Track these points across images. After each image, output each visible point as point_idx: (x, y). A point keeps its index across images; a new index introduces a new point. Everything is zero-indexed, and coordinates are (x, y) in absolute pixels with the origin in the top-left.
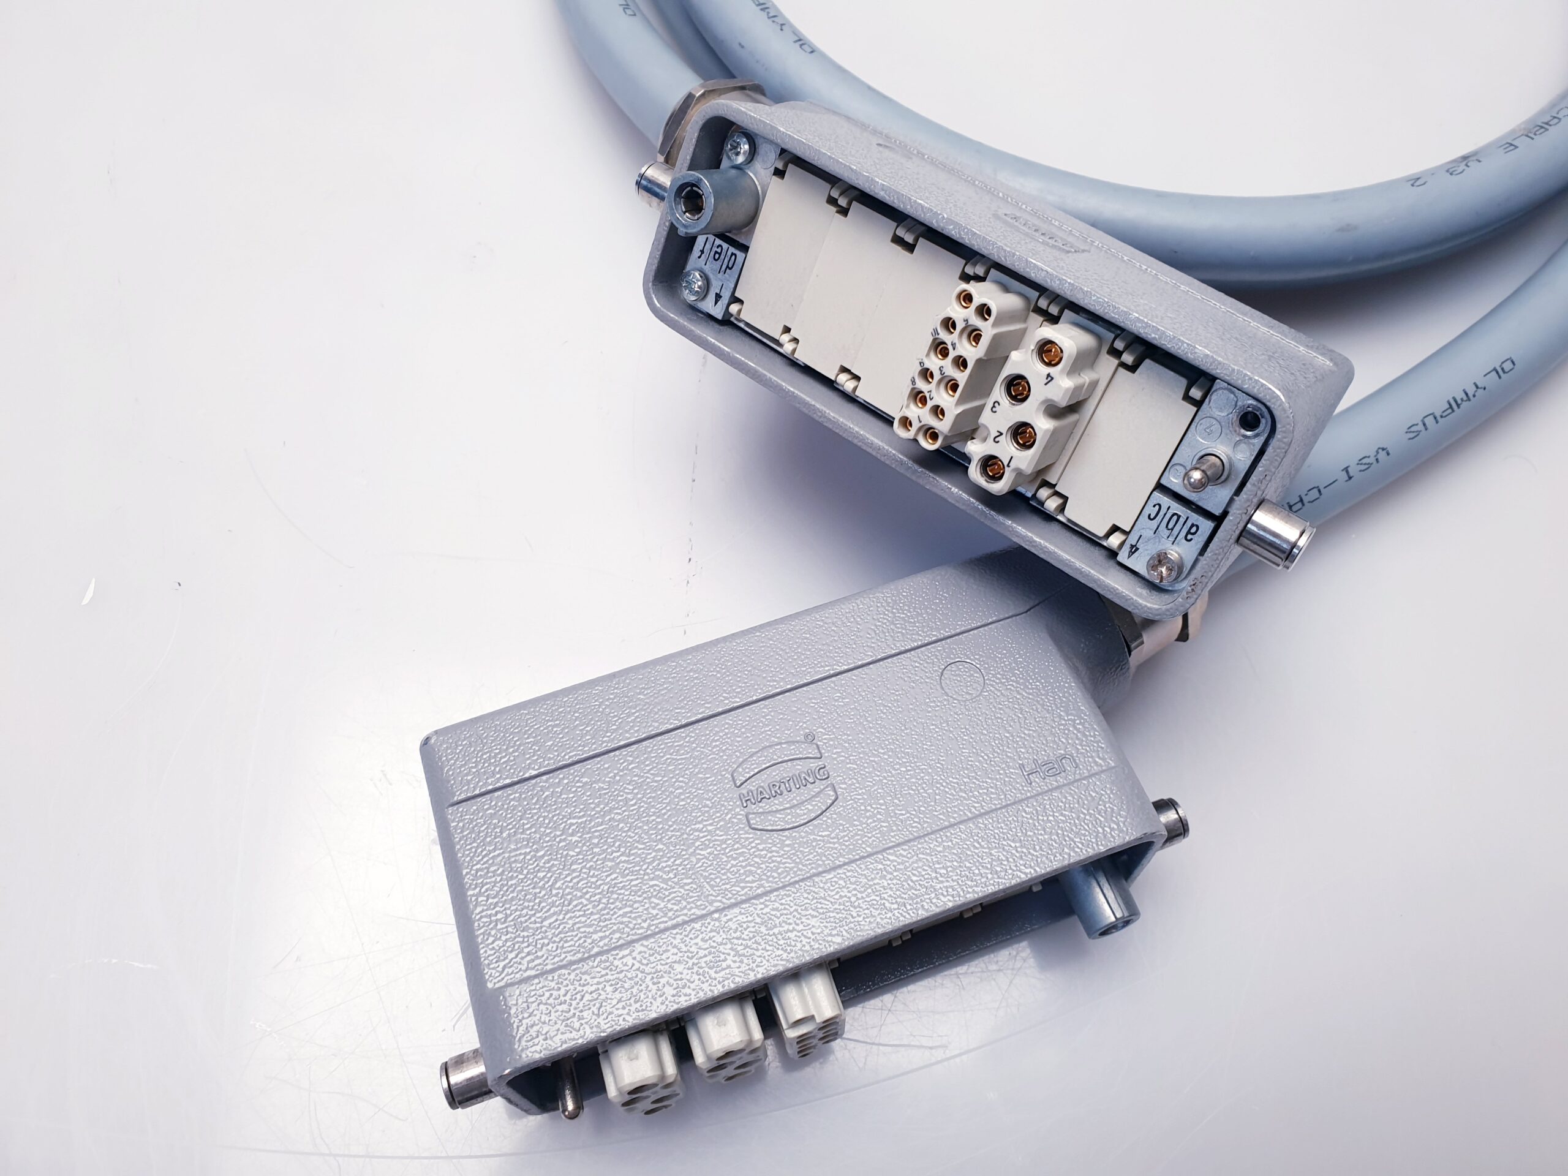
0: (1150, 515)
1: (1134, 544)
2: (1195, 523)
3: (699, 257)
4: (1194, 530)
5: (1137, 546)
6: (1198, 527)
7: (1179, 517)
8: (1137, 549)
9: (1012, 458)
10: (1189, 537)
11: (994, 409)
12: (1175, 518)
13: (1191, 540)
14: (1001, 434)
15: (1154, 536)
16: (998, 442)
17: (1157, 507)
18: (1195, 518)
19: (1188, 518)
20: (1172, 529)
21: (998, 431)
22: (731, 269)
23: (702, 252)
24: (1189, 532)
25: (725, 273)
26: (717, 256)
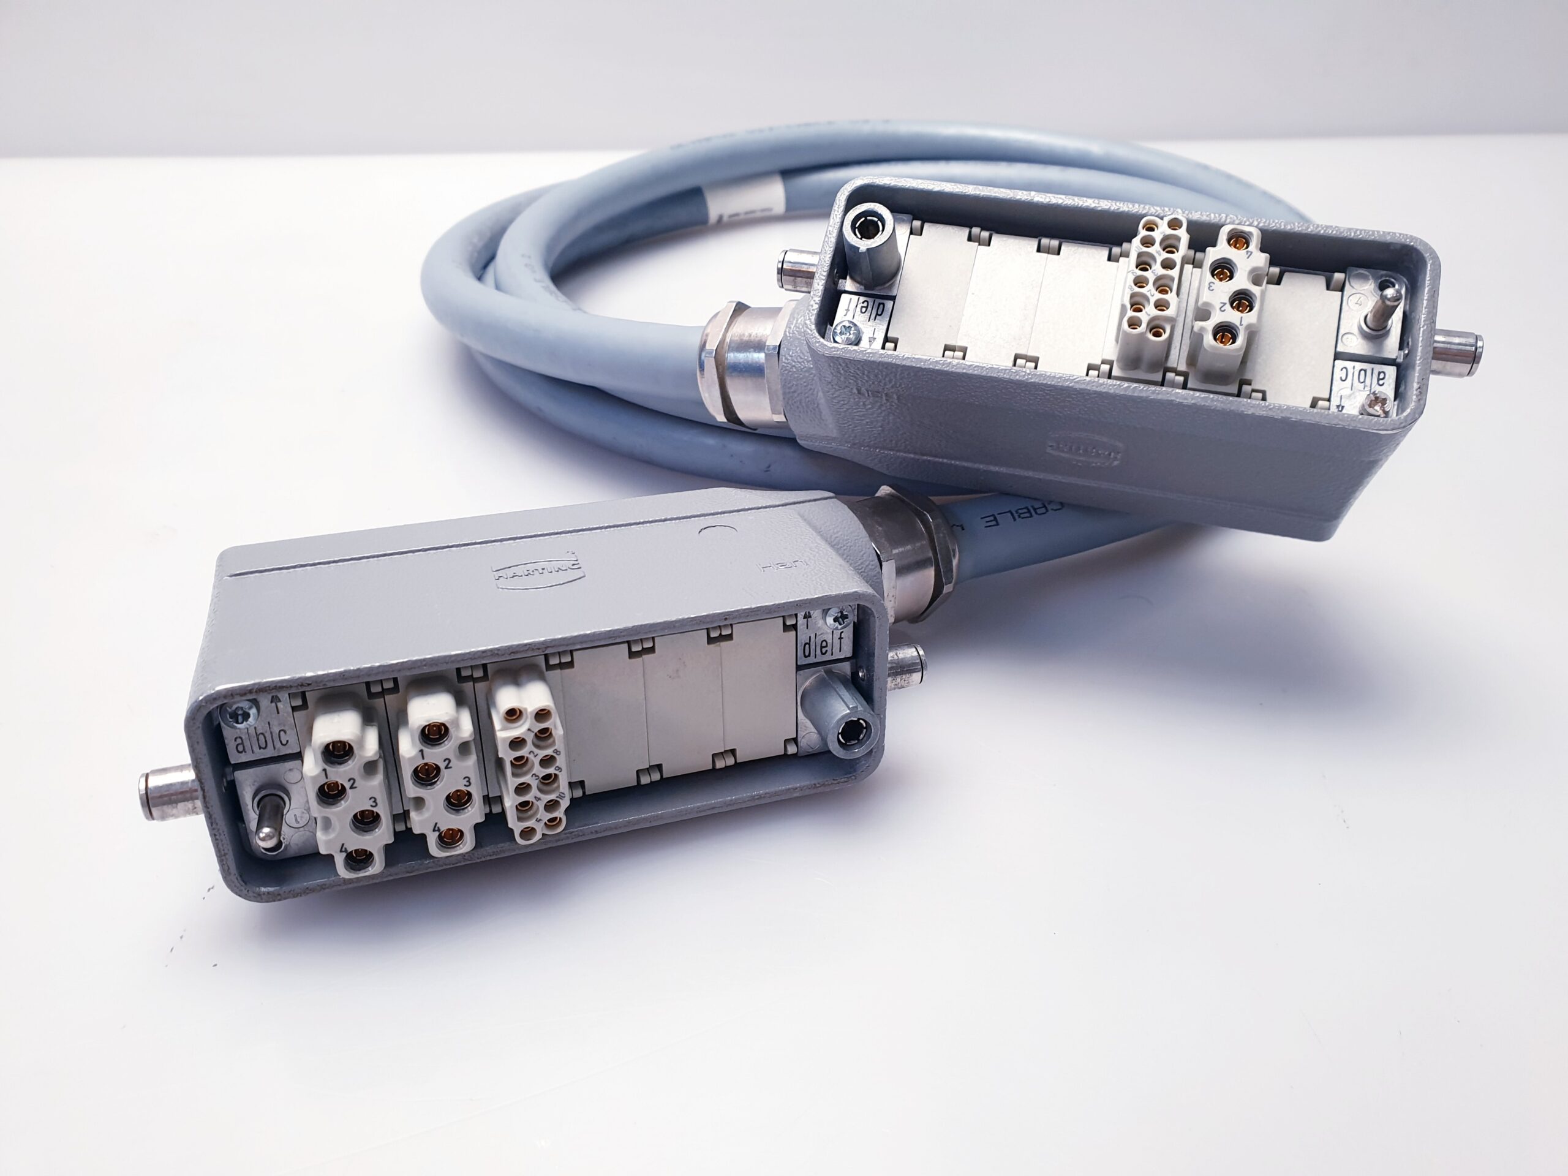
0: (1341, 378)
1: (1339, 404)
2: (1381, 371)
3: (845, 315)
4: (1382, 376)
5: (1343, 405)
6: (1384, 373)
7: (1365, 371)
8: (1343, 407)
9: (1242, 318)
10: (1381, 382)
11: (1211, 288)
12: (1363, 372)
13: (1383, 384)
14: (1225, 304)
15: (1352, 392)
16: (1224, 311)
17: (1344, 370)
18: (1378, 368)
19: (1373, 369)
20: (1364, 382)
21: (1221, 303)
22: (880, 315)
23: (848, 310)
24: (1379, 379)
25: (875, 320)
26: (864, 310)
